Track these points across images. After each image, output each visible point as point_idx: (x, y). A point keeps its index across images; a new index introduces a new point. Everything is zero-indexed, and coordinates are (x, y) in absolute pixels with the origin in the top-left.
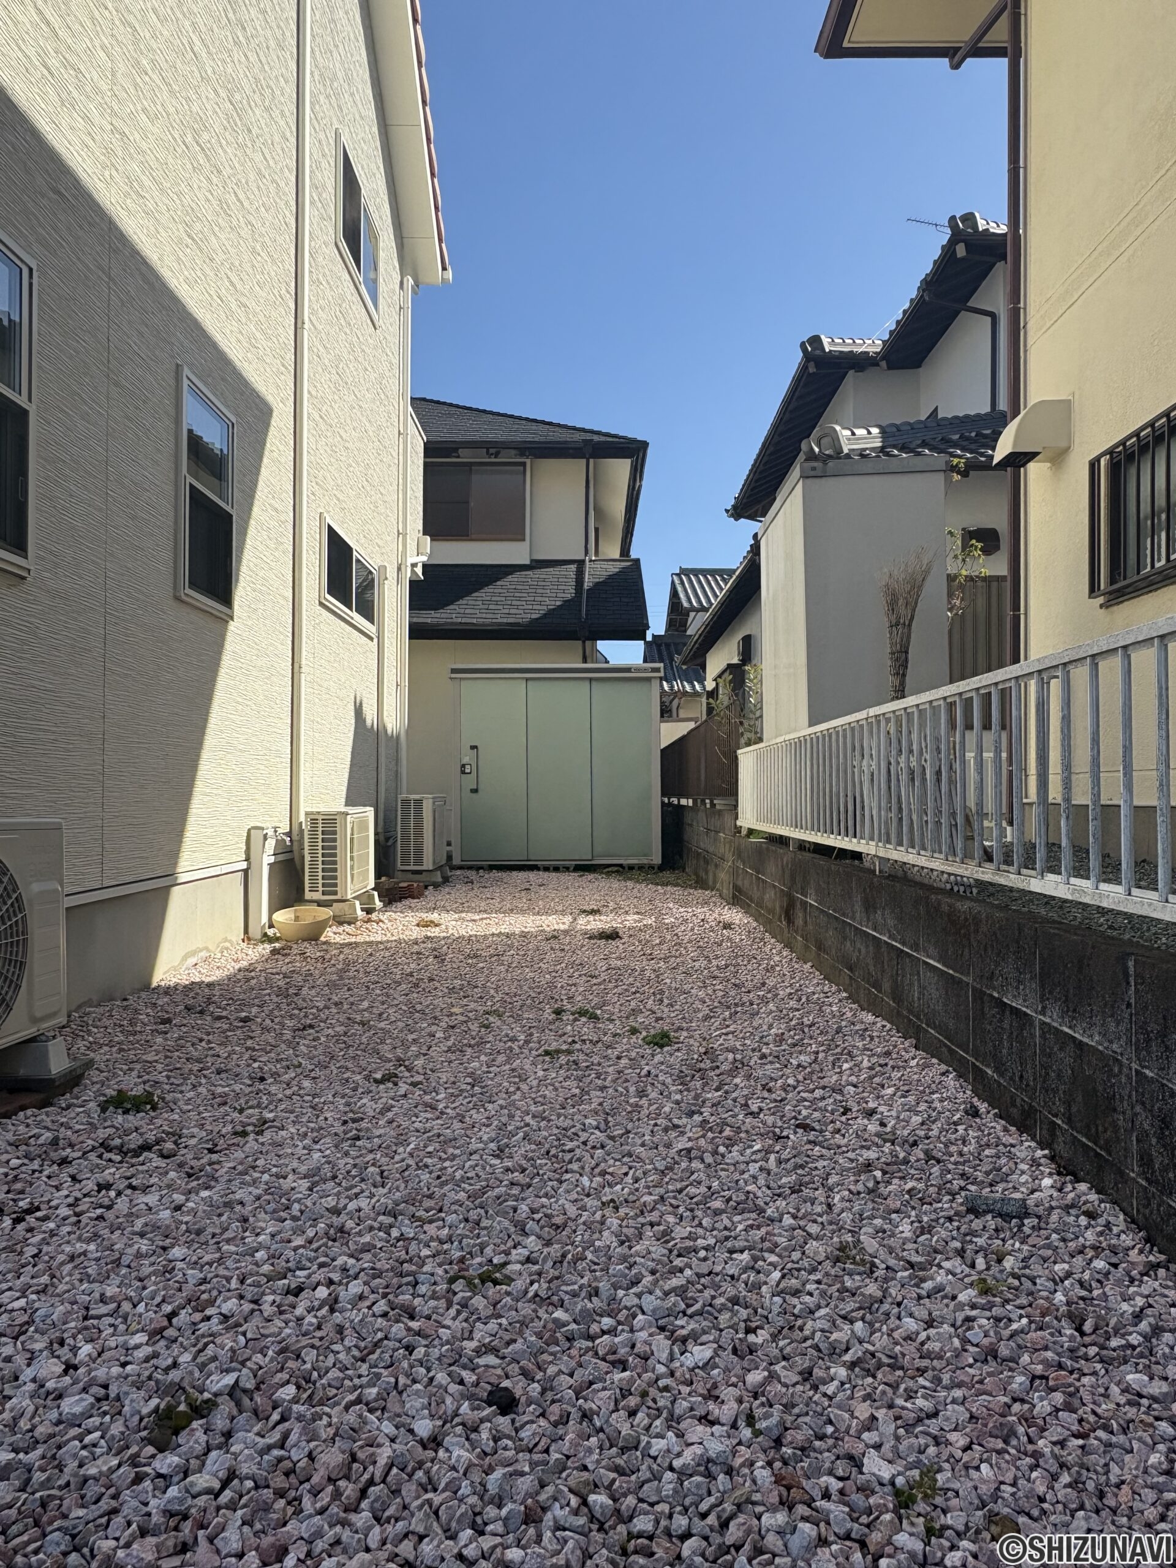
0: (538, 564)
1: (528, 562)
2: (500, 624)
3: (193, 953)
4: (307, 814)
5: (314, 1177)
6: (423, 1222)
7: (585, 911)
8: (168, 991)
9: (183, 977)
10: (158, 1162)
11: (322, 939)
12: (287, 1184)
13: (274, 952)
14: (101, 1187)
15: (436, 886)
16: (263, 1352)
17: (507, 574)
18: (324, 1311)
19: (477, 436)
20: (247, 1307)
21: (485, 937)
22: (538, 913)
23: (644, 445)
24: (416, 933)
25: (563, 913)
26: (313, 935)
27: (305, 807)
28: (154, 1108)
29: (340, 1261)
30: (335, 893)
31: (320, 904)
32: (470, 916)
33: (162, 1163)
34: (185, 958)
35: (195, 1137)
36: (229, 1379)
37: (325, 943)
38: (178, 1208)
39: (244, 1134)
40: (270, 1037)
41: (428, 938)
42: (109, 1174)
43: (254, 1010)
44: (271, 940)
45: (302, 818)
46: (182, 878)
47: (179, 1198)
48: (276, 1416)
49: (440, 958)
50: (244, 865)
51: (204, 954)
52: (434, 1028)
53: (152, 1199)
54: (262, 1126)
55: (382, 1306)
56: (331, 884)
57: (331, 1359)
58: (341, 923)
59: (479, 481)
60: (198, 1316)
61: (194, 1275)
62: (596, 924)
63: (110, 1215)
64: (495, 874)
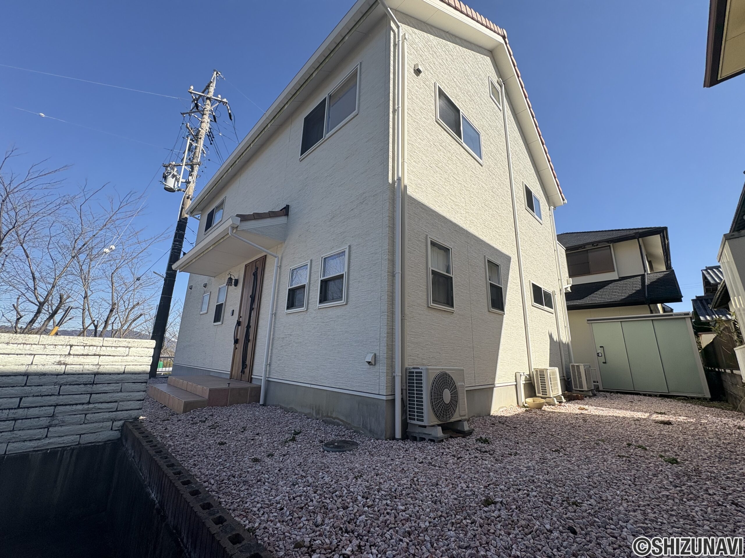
0: (622, 279)
1: (617, 278)
2: (607, 302)
3: (502, 408)
4: (534, 369)
5: (528, 468)
6: (558, 486)
7: (657, 413)
8: (494, 417)
9: (499, 414)
10: (488, 455)
11: (543, 409)
12: (521, 467)
13: (526, 410)
14: (475, 457)
15: (590, 397)
16: (509, 498)
17: (608, 284)
18: (525, 495)
19: (589, 241)
20: (506, 488)
21: (606, 416)
22: (633, 411)
23: (666, 229)
24: (578, 412)
25: (646, 412)
26: (539, 407)
27: (533, 367)
28: (489, 443)
29: (532, 487)
30: (546, 395)
31: (542, 398)
32: (601, 408)
33: (490, 456)
34: (500, 408)
35: (498, 452)
36: (501, 500)
37: (544, 410)
38: (493, 465)
39: (511, 455)
40: (522, 433)
41: (582, 413)
42: (477, 455)
43: (518, 426)
44: (525, 407)
45: (533, 370)
46: (496, 385)
47: (493, 464)
48: (511, 511)
49: (585, 420)
50: (515, 383)
51: (505, 408)
52: (577, 441)
53: (487, 462)
54: (516, 454)
55: (541, 500)
56: (544, 392)
57: (526, 505)
58: (550, 405)
59: (591, 255)
60: (495, 487)
61: (495, 479)
62: (660, 418)
63: (477, 463)
64: (619, 395)
